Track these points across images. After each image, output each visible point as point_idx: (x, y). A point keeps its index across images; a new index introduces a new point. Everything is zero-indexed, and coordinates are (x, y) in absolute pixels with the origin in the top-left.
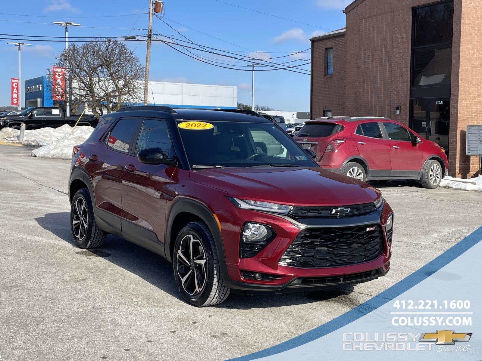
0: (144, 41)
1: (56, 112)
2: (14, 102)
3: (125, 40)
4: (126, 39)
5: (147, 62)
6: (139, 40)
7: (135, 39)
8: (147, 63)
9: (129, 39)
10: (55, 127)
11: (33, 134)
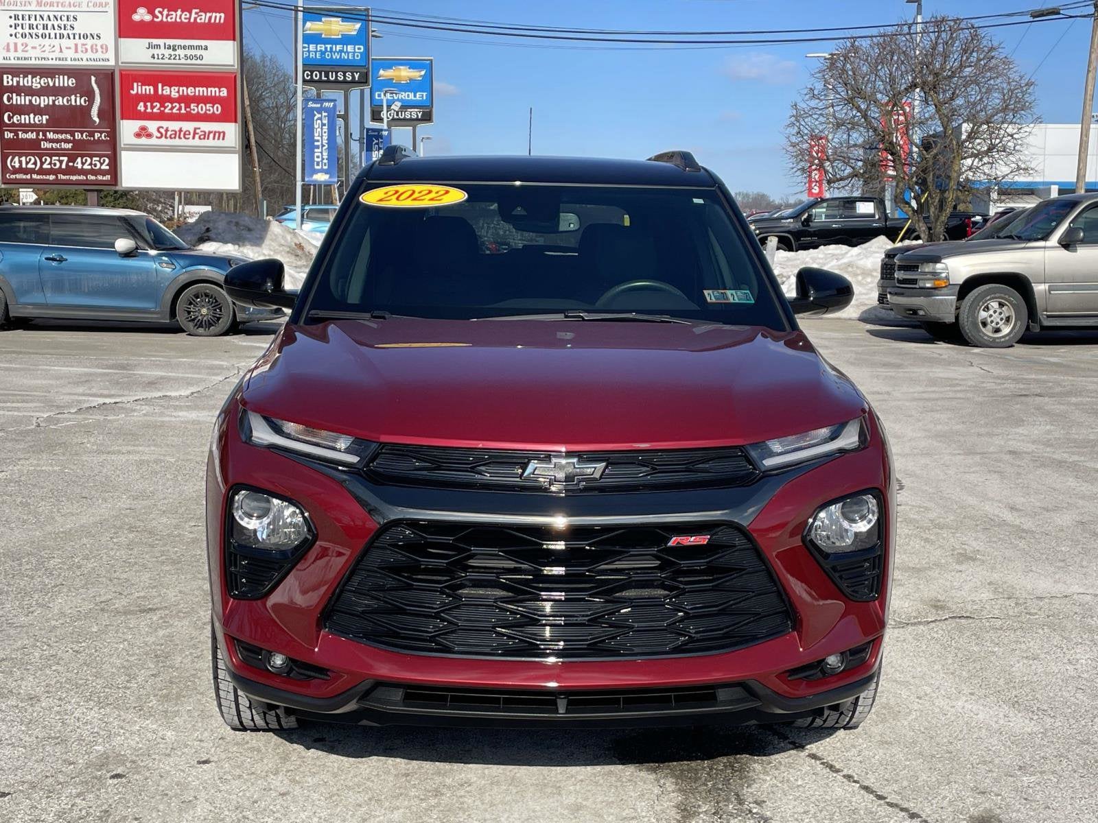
0: (1085, 16)
1: (866, 208)
2: (813, 191)
3: (1031, 19)
4: (1034, 17)
5: (1089, 71)
6: (1071, 17)
7: (1059, 14)
8: (1090, 74)
9: (1043, 15)
10: (853, 245)
11: (799, 262)
